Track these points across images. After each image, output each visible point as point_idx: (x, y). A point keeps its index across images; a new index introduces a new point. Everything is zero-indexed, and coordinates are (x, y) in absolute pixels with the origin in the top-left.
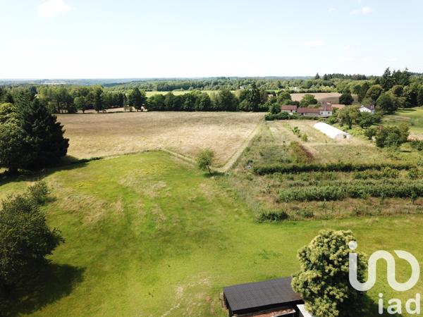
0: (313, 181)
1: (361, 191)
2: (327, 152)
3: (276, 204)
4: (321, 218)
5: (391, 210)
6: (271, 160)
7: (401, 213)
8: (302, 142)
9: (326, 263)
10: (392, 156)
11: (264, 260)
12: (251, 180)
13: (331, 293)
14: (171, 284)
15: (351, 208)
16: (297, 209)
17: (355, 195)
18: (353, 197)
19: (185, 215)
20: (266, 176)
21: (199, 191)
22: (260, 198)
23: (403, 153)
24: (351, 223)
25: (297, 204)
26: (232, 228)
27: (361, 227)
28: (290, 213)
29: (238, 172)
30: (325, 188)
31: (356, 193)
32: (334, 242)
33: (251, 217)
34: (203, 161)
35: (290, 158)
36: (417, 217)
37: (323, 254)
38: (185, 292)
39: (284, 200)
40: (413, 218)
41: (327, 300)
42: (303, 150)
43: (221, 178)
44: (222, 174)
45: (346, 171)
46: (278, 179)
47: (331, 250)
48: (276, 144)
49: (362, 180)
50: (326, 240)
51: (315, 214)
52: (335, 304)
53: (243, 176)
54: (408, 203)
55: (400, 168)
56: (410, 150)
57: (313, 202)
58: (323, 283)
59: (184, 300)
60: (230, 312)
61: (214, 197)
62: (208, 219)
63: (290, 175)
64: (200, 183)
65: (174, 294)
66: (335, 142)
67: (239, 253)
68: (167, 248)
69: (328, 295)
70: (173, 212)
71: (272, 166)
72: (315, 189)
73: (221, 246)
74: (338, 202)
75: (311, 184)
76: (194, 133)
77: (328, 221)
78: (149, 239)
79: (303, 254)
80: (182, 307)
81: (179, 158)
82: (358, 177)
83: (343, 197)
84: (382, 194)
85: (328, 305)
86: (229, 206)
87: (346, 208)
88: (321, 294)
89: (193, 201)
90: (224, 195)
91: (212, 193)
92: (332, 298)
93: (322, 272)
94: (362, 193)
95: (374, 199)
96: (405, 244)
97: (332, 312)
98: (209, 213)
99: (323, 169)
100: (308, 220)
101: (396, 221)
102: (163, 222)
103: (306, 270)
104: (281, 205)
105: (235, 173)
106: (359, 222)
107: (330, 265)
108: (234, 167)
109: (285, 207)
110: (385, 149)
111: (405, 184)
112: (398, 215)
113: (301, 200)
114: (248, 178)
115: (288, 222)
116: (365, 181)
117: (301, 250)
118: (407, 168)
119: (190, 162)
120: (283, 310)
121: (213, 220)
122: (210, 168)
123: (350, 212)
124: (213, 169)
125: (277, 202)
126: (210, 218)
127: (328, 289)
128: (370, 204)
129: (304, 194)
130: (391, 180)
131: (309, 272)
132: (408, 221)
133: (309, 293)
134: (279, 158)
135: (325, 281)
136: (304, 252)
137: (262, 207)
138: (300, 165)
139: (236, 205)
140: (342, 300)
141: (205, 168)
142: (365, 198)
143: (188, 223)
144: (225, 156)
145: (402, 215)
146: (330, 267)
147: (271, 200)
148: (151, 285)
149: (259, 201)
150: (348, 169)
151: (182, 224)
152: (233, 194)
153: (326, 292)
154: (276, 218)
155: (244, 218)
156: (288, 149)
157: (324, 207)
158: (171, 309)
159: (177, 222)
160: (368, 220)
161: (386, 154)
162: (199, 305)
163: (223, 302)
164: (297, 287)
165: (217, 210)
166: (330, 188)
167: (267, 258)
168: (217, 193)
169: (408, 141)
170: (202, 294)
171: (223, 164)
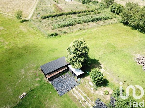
0: (64, 19)
1: (80, 21)
2: (66, 7)
3: (53, 30)
4: (69, 33)
5: (90, 26)
6: (47, 12)
7: (93, 27)
8: (57, 4)
9: (77, 51)
10: (87, 7)
11: (53, 52)
12: (41, 21)
13: (79, 60)
14: (18, 69)
15: (78, 27)
16: (61, 31)
17: (79, 23)
18: (78, 24)
19: (16, 40)
20: (46, 19)
21: (20, 29)
22: (46, 29)
23: (91, 6)
24: (79, 33)
25: (60, 29)
26: (38, 42)
27: (82, 34)
28: (58, 33)
29: (35, 19)
30: (69, 22)
31: (79, 22)
32: (79, 43)
33: (44, 37)
34: (18, 16)
35: (54, 11)
36: (98, 28)
37: (76, 48)
38: (25, 71)
39: (55, 28)
40: (97, 28)
41: (78, 63)
42: (58, 7)
43: (28, 22)
44: (28, 20)
45: (74, 14)
46: (51, 20)
47: (79, 46)
48: (47, 5)
49: (80, 17)
50: (76, 43)
51: (67, 32)
52: (81, 63)
53: (37, 20)
54: (95, 23)
55: (90, 11)
56: (92, 4)
57: (66, 27)
58: (77, 58)
59: (26, 74)
60: (45, 74)
61: (27, 31)
62: (27, 40)
63: (55, 18)
64: (19, 25)
65: (21, 73)
66: (69, 3)
67: (43, 51)
68: (12, 55)
69: (78, 61)
70: (10, 40)
71: (48, 15)
72: (65, 22)
73: (35, 50)
74: (74, 26)
75: (63, 21)
76: (10, 3)
77: (72, 34)
78: (2, 53)
79: (68, 49)
80: (25, 77)
81: (6, 15)
82: (79, 16)
83: (75, 24)
84: (87, 21)
85: (79, 64)
86: (34, 34)
87: (77, 28)
88: (76, 61)
89: (18, 34)
90: (31, 29)
91: (25, 29)
92: (80, 61)
93: (76, 54)
94: (81, 22)
95: (85, 23)
96: (96, 37)
97: (80, 66)
98: (27, 38)
99: (67, 14)
100: (65, 34)
101: (92, 30)
102: (7, 45)
103: (70, 55)
104: (54, 30)
105: (34, 19)
106: (81, 32)
107: (79, 51)
108: (32, 17)
109: (56, 31)
110: (85, 4)
111: (93, 17)
112: (92, 28)
113: (61, 27)
114: (39, 21)
115: (58, 36)
116: (81, 17)
117: (67, 48)
118: (93, 11)
119: (12, 17)
120: (63, 68)
121: (29, 40)
122: (22, 18)
123: (78, 29)
124: (24, 18)
125: (53, 29)
126: (28, 40)
127: (78, 59)
128: (84, 25)
129: (62, 25)
130: (89, 16)
131: (71, 55)
132: (95, 29)
133: (72, 62)
134: (49, 11)
135: (77, 57)
136: (69, 48)
137: (47, 32)
138: (58, 14)
139: (37, 33)
140: (83, 62)
141: (20, 19)
142: (82, 24)
143: (19, 43)
144: (27, 12)
145: (94, 28)
146: (79, 52)
147: (51, 29)
148: (9, 72)
149: (46, 30)
150: (75, 13)
151: (16, 44)
152: (35, 28)
153: (78, 60)
154: (53, 35)
155: (42, 37)
156: (52, 7)
157: (69, 29)
158: (21, 79)
159: (13, 44)
160: (84, 31)
161: (86, 6)
162: (32, 74)
163: (41, 71)
164: (68, 61)
165: (30, 36)
166: (71, 21)
167: (54, 51)
168: (28, 29)
169: (91, 1)
170: (32, 70)
171: (27, 16)
